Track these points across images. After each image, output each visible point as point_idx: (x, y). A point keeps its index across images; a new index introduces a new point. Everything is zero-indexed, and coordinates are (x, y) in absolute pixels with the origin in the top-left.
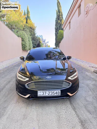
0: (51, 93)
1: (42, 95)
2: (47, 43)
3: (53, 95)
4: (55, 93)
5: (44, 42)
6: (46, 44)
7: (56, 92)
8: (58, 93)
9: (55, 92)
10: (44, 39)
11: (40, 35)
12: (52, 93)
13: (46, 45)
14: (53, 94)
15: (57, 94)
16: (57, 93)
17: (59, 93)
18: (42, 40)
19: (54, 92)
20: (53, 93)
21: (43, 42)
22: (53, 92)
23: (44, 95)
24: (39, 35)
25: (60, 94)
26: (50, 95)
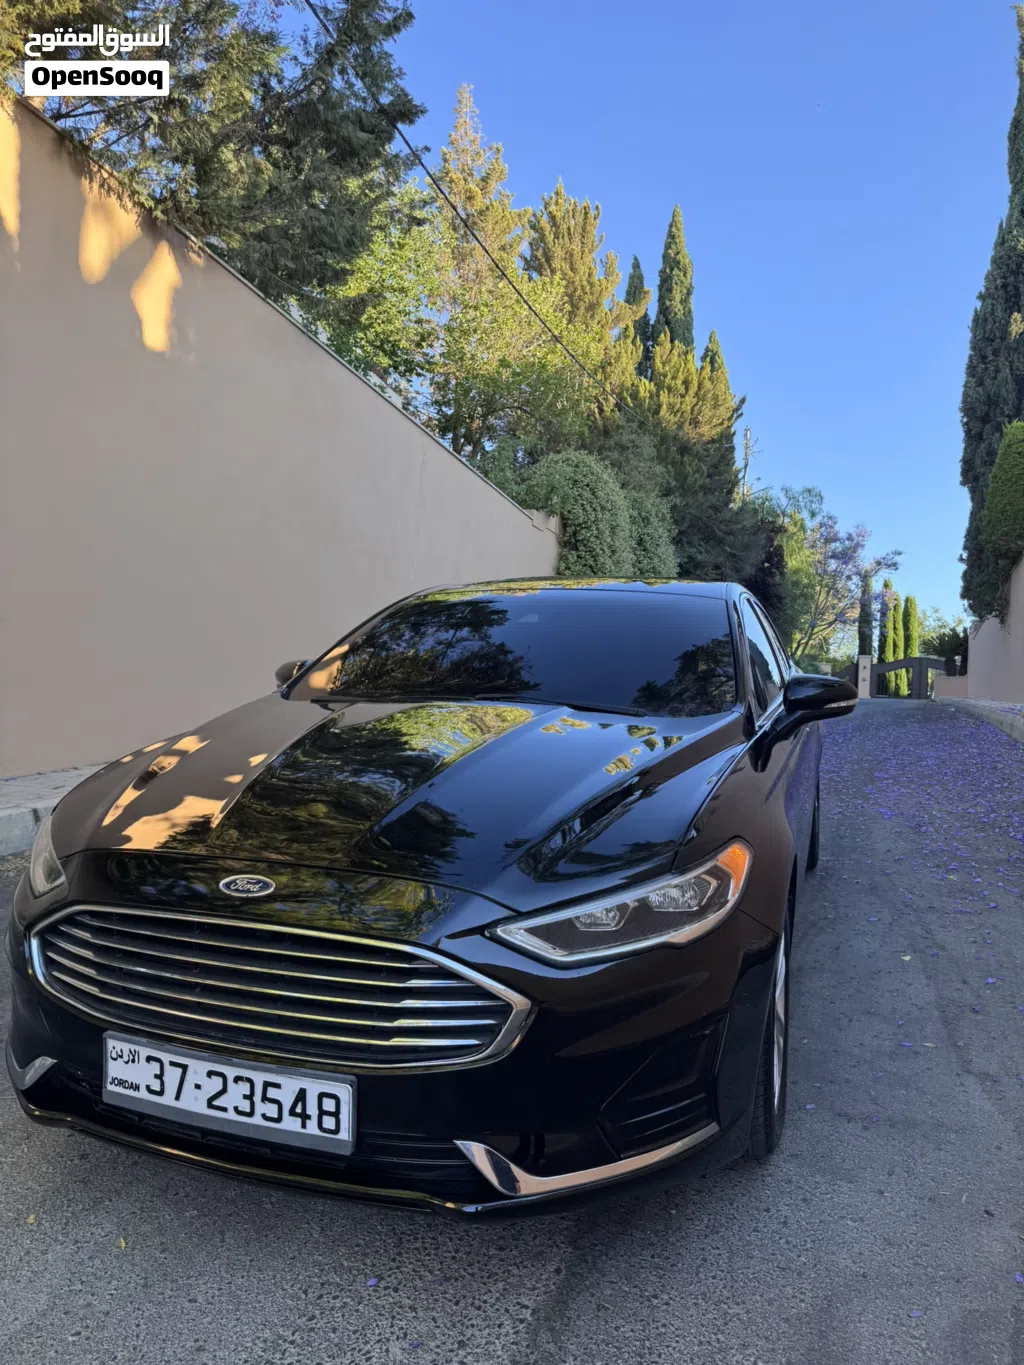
0: (235, 1096)
1: (143, 1094)
2: (885, 574)
3: (257, 1120)
4: (287, 1096)
5: (846, 556)
6: (865, 577)
7: (301, 1096)
8: (322, 1113)
9: (288, 1087)
10: (842, 529)
11: (797, 487)
12: (245, 1088)
13: (866, 589)
14: (261, 1108)
15: (312, 1128)
16: (312, 1109)
17: (336, 1114)
18: (828, 541)
19: (272, 1093)
20: (265, 1098)
21: (833, 565)
22: (259, 1078)
23: (168, 1099)
24: (786, 491)
25: (345, 1134)
26: (231, 1115)
